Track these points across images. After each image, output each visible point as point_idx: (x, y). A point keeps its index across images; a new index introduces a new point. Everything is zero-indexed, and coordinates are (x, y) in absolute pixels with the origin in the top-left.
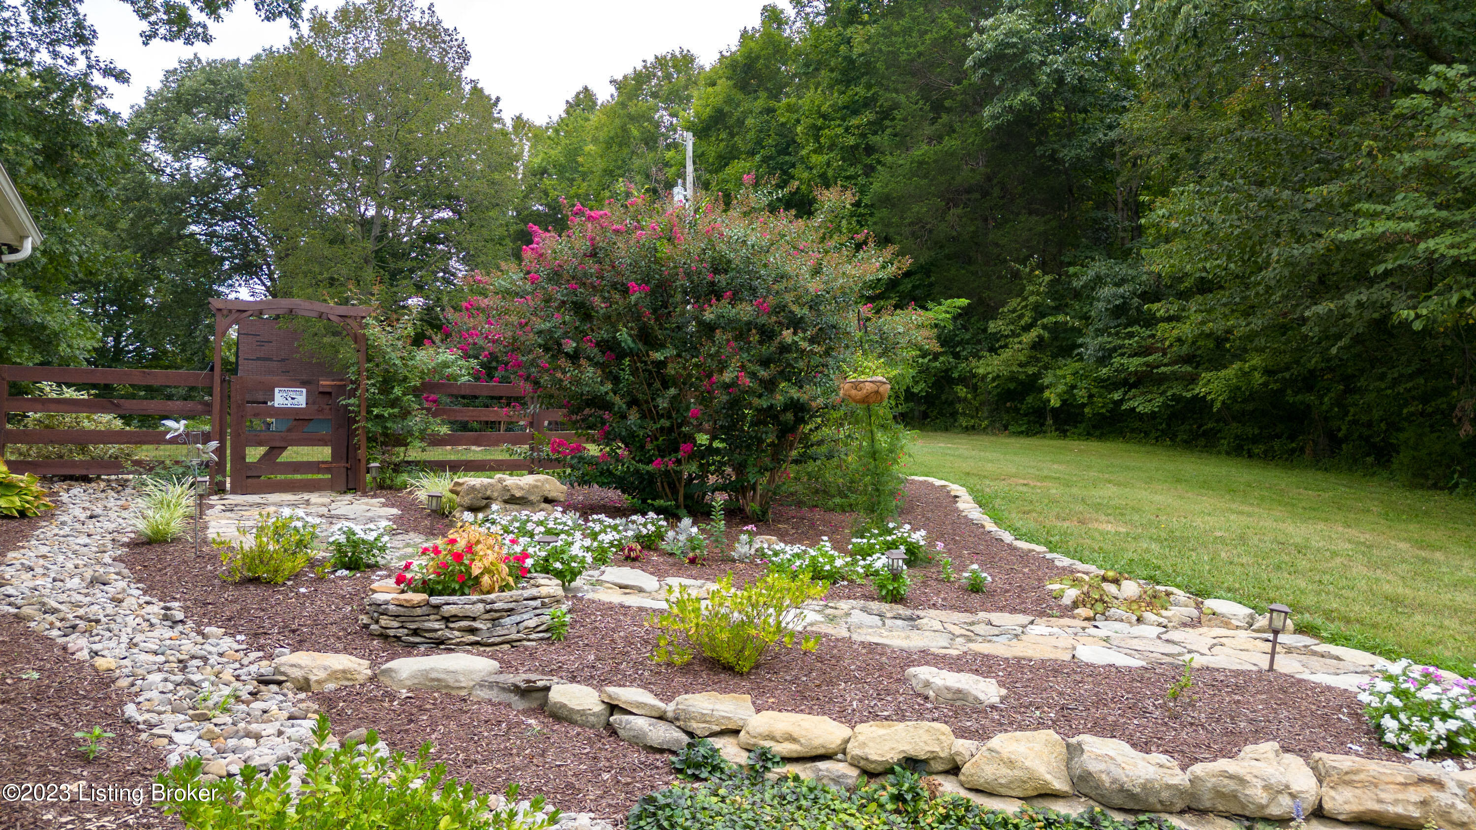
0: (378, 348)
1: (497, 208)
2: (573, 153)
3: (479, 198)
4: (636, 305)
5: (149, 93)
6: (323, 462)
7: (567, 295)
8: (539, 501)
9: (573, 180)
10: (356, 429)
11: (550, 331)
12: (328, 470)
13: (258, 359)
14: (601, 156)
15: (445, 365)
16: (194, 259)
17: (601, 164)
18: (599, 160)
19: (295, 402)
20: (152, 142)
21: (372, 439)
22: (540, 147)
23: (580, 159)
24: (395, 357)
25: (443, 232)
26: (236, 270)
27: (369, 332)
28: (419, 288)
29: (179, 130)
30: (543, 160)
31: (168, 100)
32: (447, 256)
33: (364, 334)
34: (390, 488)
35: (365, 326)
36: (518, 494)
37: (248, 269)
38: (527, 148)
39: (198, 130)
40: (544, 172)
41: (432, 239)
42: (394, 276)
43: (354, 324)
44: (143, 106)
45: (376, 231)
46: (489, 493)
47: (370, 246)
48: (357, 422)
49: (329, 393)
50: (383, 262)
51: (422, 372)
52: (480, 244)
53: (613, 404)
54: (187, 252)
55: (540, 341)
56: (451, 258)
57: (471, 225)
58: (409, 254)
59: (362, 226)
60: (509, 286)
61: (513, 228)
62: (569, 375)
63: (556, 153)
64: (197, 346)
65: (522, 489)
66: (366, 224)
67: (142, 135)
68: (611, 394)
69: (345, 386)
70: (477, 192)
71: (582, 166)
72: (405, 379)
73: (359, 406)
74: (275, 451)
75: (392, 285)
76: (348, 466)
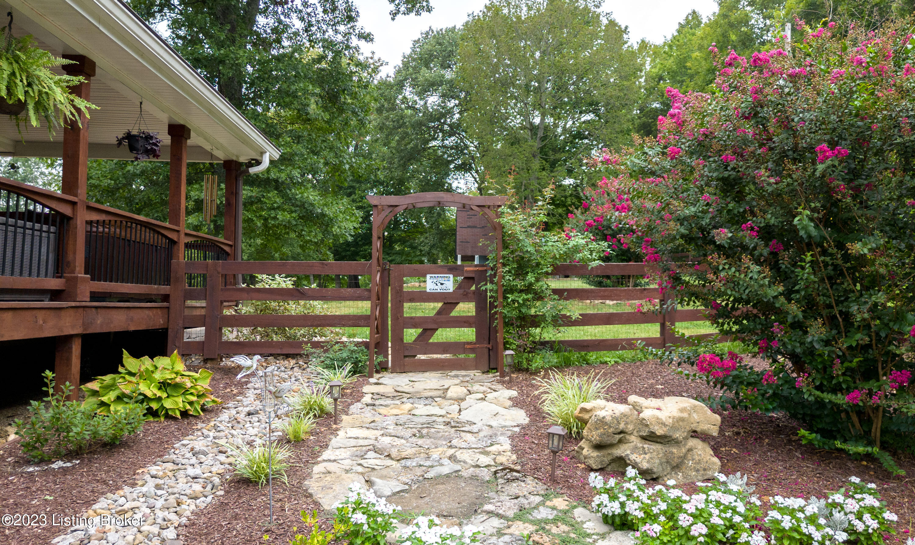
0: (513, 236)
1: (626, 107)
2: (682, 63)
3: (612, 101)
4: (823, 176)
5: (404, 57)
6: (468, 343)
7: (716, 170)
8: (686, 438)
9: (683, 81)
10: (496, 313)
11: (695, 216)
12: (473, 350)
13: (469, 227)
14: (706, 59)
15: (577, 249)
16: (434, 163)
17: (705, 65)
18: (703, 63)
19: (444, 287)
20: (408, 89)
21: (508, 323)
22: (658, 60)
23: (688, 64)
24: (528, 246)
25: (587, 130)
26: (458, 168)
27: (504, 220)
28: (570, 172)
29: (421, 79)
30: (659, 69)
31: (414, 60)
32: (589, 148)
33: (499, 222)
34: (527, 370)
35: (500, 215)
36: (660, 432)
37: (465, 168)
38: (648, 63)
39: (431, 77)
40: (661, 78)
41: (580, 135)
42: (553, 164)
43: (491, 213)
44: (401, 66)
45: (540, 134)
46: (622, 426)
47: (536, 144)
48: (496, 307)
49: (473, 278)
50: (546, 155)
51: (554, 257)
52: (613, 135)
53: (787, 313)
54: (430, 159)
55: (683, 230)
56: (593, 149)
57: (607, 122)
58: (565, 148)
59: (531, 130)
60: (643, 164)
61: (637, 122)
62: (723, 274)
63: (670, 63)
64: (434, 219)
65: (664, 425)
66: (533, 129)
67: (400, 85)
68: (782, 299)
69: (486, 271)
70: (611, 97)
71: (690, 69)
72: (538, 264)
73: (497, 291)
74: (428, 333)
75: (552, 171)
76: (490, 346)
